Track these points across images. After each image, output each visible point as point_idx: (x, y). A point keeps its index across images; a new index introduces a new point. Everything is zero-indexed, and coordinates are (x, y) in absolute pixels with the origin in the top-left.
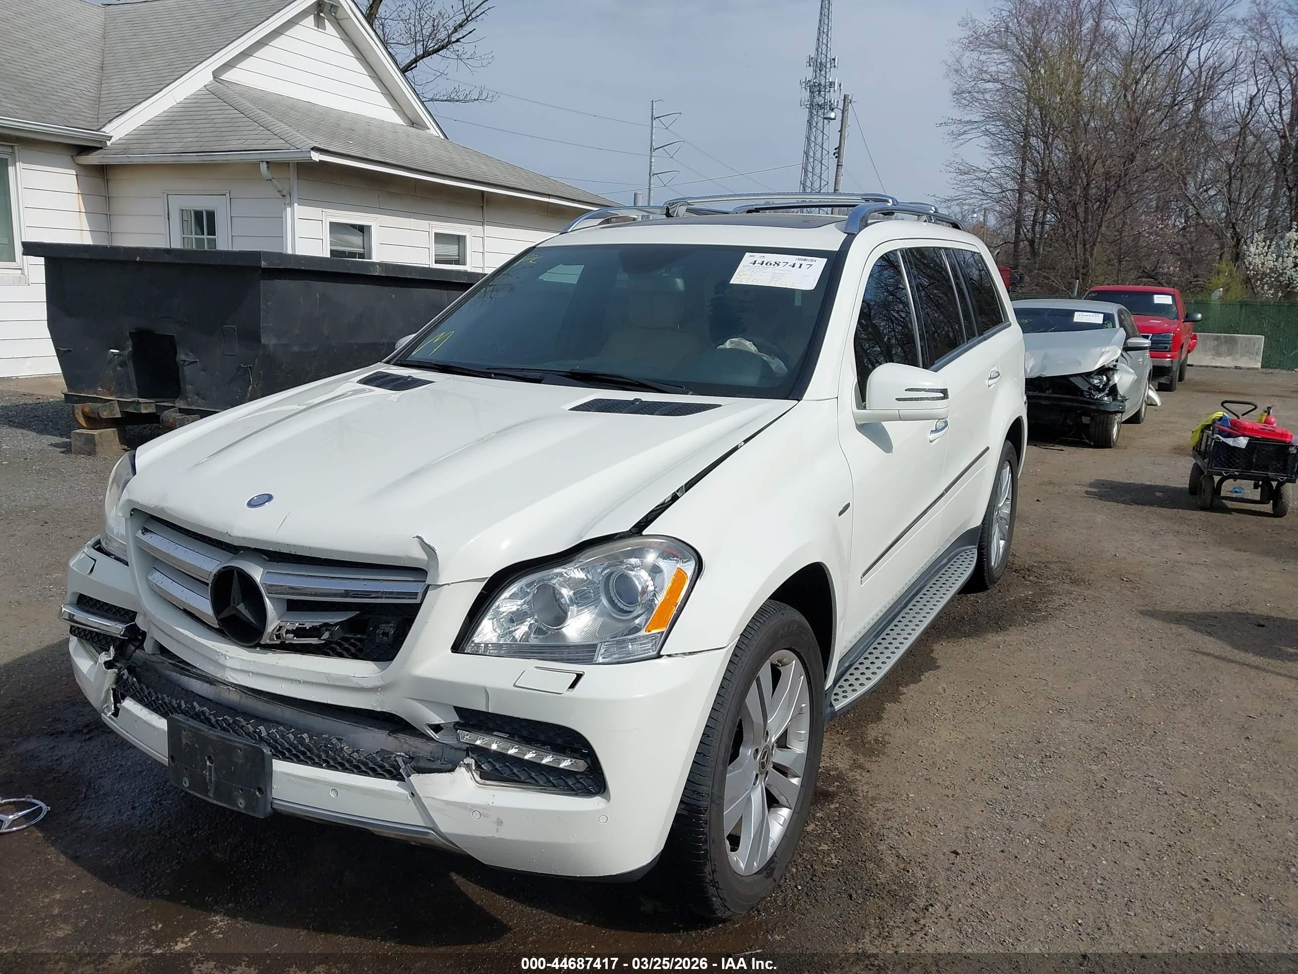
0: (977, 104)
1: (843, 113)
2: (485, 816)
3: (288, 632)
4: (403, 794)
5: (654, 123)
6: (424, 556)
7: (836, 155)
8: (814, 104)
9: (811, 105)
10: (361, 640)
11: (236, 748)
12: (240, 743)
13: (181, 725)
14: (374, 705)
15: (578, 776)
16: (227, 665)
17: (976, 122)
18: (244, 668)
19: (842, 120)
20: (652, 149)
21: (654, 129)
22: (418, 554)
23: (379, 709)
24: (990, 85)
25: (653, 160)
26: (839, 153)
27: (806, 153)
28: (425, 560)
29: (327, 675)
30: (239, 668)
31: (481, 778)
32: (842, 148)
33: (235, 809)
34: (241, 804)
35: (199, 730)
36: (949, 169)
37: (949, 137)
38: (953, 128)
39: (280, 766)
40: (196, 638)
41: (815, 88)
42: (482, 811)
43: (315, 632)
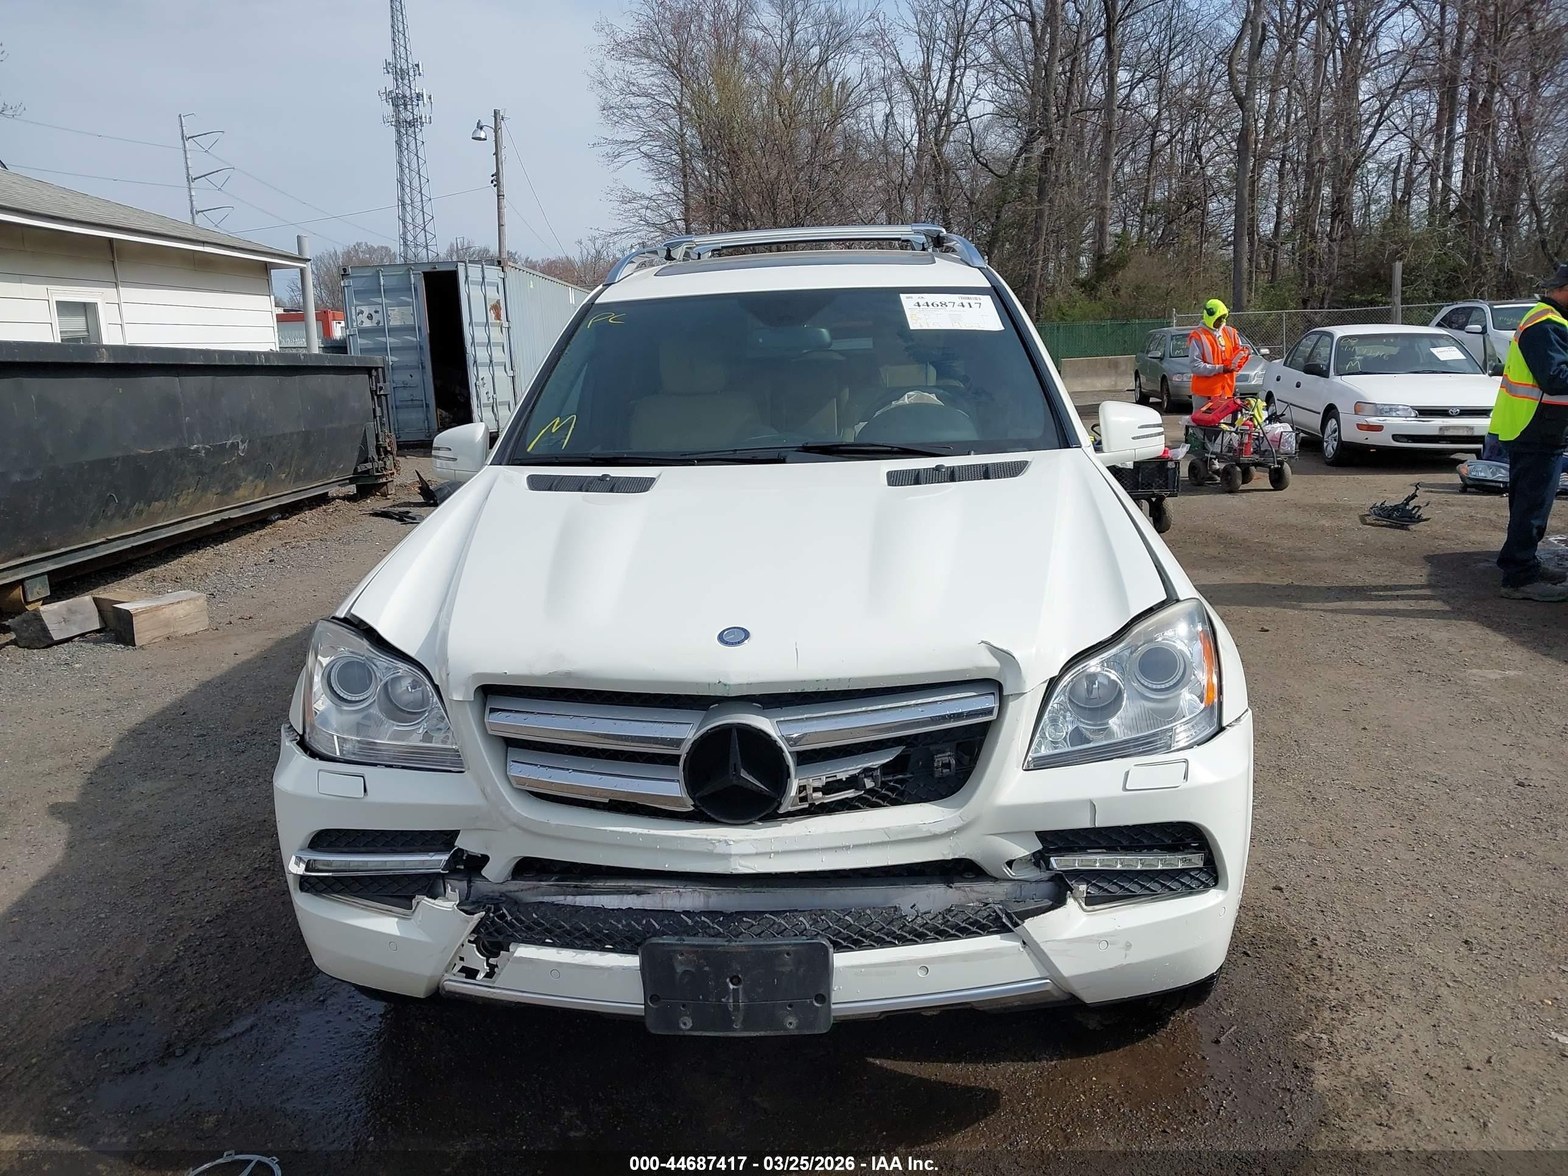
0: (629, 121)
1: (496, 132)
2: (1112, 944)
3: (815, 790)
4: (1013, 947)
5: (187, 145)
6: (996, 664)
7: (495, 183)
8: (401, 121)
9: (397, 121)
10: (901, 782)
11: (780, 953)
12: (786, 945)
13: (674, 948)
14: (945, 852)
15: (1192, 873)
16: (733, 853)
17: (633, 142)
18: (761, 850)
19: (496, 141)
20: (190, 179)
21: (188, 153)
22: (988, 663)
23: (950, 857)
24: (642, 100)
25: (193, 193)
26: (498, 180)
27: (401, 182)
28: (996, 668)
29: (886, 831)
30: (754, 851)
31: (1086, 905)
32: (501, 174)
33: (782, 1033)
34: (791, 1024)
35: (711, 946)
36: (611, 197)
37: (603, 159)
38: (608, 149)
39: (841, 960)
40: (652, 832)
41: (399, 101)
42: (1106, 940)
43: (853, 782)
